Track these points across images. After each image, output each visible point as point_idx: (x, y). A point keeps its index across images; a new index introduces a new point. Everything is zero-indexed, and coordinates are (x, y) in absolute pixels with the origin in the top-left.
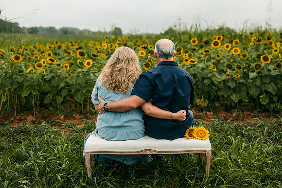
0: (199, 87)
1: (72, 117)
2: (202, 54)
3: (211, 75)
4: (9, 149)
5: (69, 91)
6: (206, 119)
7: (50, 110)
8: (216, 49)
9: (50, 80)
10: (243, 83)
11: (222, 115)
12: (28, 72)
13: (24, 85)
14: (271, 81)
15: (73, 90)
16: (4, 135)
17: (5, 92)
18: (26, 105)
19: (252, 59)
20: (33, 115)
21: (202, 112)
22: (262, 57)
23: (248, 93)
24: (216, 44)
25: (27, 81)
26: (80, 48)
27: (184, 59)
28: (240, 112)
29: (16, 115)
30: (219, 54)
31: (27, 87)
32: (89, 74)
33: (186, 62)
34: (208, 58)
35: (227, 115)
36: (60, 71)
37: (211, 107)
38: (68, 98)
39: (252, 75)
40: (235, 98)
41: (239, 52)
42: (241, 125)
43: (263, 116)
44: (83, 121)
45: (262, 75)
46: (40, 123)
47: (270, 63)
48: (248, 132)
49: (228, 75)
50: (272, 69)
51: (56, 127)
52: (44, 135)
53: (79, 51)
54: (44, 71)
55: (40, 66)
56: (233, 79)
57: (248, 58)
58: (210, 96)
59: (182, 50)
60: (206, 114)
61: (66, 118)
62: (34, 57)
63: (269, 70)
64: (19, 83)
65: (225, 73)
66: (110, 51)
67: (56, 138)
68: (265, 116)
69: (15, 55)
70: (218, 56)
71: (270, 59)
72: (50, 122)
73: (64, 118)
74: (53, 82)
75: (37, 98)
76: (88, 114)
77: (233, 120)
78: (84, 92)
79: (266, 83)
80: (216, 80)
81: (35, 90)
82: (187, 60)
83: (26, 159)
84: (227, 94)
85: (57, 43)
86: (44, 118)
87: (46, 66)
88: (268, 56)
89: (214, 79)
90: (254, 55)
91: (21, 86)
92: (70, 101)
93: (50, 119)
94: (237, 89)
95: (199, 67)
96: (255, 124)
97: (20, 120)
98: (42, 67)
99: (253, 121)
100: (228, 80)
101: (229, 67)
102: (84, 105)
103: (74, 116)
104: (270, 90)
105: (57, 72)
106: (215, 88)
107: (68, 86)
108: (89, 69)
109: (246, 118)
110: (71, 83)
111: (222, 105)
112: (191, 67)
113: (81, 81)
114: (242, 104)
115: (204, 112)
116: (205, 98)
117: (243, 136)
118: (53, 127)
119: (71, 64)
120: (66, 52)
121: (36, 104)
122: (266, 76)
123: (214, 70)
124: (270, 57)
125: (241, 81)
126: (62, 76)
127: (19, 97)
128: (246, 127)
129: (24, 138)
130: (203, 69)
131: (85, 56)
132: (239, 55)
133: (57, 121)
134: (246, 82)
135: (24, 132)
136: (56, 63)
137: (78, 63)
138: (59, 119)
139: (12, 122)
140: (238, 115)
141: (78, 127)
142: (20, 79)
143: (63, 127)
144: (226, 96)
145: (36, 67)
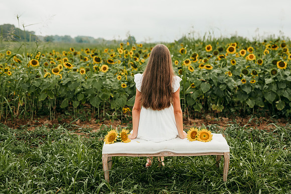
0: (215, 92)
1: (88, 121)
2: (217, 60)
3: (227, 80)
4: (26, 152)
5: (86, 96)
6: (221, 124)
7: (65, 115)
8: (231, 55)
9: (66, 85)
10: (259, 89)
11: (238, 121)
12: (45, 76)
13: (41, 90)
14: (287, 87)
15: (90, 95)
16: (21, 138)
17: (22, 96)
18: (42, 109)
19: (267, 65)
20: (50, 119)
21: (217, 117)
22: (278, 62)
23: (264, 99)
24: (231, 50)
25: (44, 86)
26: (96, 54)
27: (200, 65)
28: (256, 118)
29: (33, 119)
30: (234, 60)
31: (44, 91)
32: (105, 79)
33: (202, 68)
34: (223, 64)
35: (242, 121)
36: (77, 76)
37: (227, 112)
38: (84, 103)
39: (268, 81)
40: (250, 103)
41: (254, 58)
42: (257, 130)
43: (279, 122)
44: (99, 125)
45: (278, 81)
46: (56, 127)
47: (286, 69)
48: (264, 137)
49: (244, 81)
50: (288, 75)
51: (73, 131)
52: (60, 138)
53: (95, 57)
54: (61, 75)
55: (56, 71)
56: (249, 85)
57: (263, 64)
58: (225, 102)
59: (198, 56)
60: (222, 120)
61: (82, 122)
62: (50, 63)
63: (286, 76)
64: (36, 88)
65: (241, 78)
66: (125, 57)
67: (72, 142)
68: (281, 121)
69: (32, 60)
70: (233, 62)
71: (286, 65)
72: (66, 126)
73: (80, 122)
74: (69, 86)
75: (54, 102)
76: (104, 119)
77: (249, 126)
78: (100, 96)
79: (282, 89)
80: (231, 85)
81: (51, 94)
82: (202, 66)
83: (43, 162)
84: (243, 99)
85: (73, 50)
86: (61, 123)
87: (62, 71)
88: (284, 62)
89: (229, 85)
90: (270, 61)
91: (38, 90)
92: (85, 106)
93: (67, 123)
94: (253, 95)
95: (214, 72)
96: (271, 129)
97: (37, 124)
98: (59, 73)
99: (269, 127)
100: (243, 86)
101: (245, 72)
102: (100, 110)
103: (90, 120)
104: (287, 96)
105: (73, 77)
106: (230, 94)
107: (84, 91)
108: (105, 74)
109: (262, 124)
110: (87, 88)
111: (237, 110)
112: (207, 73)
113: (97, 86)
114: (258, 110)
115: (220, 118)
116: (220, 104)
117: (259, 141)
118: (70, 132)
119: (87, 70)
120: (82, 59)
121: (52, 109)
122: (282, 82)
123: (230, 75)
124: (286, 63)
125: (257, 87)
126: (78, 81)
127: (36, 101)
128: (262, 132)
129: (41, 142)
130: (218, 74)
131: (101, 62)
132: (254, 61)
133: (73, 125)
134: (262, 88)
135: (41, 136)
136: (72, 67)
137: (94, 68)
138: (75, 123)
139: (29, 126)
140: (254, 121)
141: (94, 131)
142: (37, 84)
143: (79, 131)
144: (241, 102)
145: (53, 72)
